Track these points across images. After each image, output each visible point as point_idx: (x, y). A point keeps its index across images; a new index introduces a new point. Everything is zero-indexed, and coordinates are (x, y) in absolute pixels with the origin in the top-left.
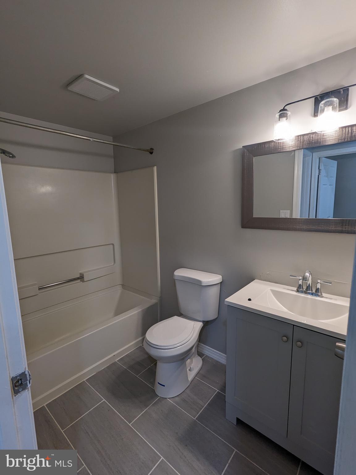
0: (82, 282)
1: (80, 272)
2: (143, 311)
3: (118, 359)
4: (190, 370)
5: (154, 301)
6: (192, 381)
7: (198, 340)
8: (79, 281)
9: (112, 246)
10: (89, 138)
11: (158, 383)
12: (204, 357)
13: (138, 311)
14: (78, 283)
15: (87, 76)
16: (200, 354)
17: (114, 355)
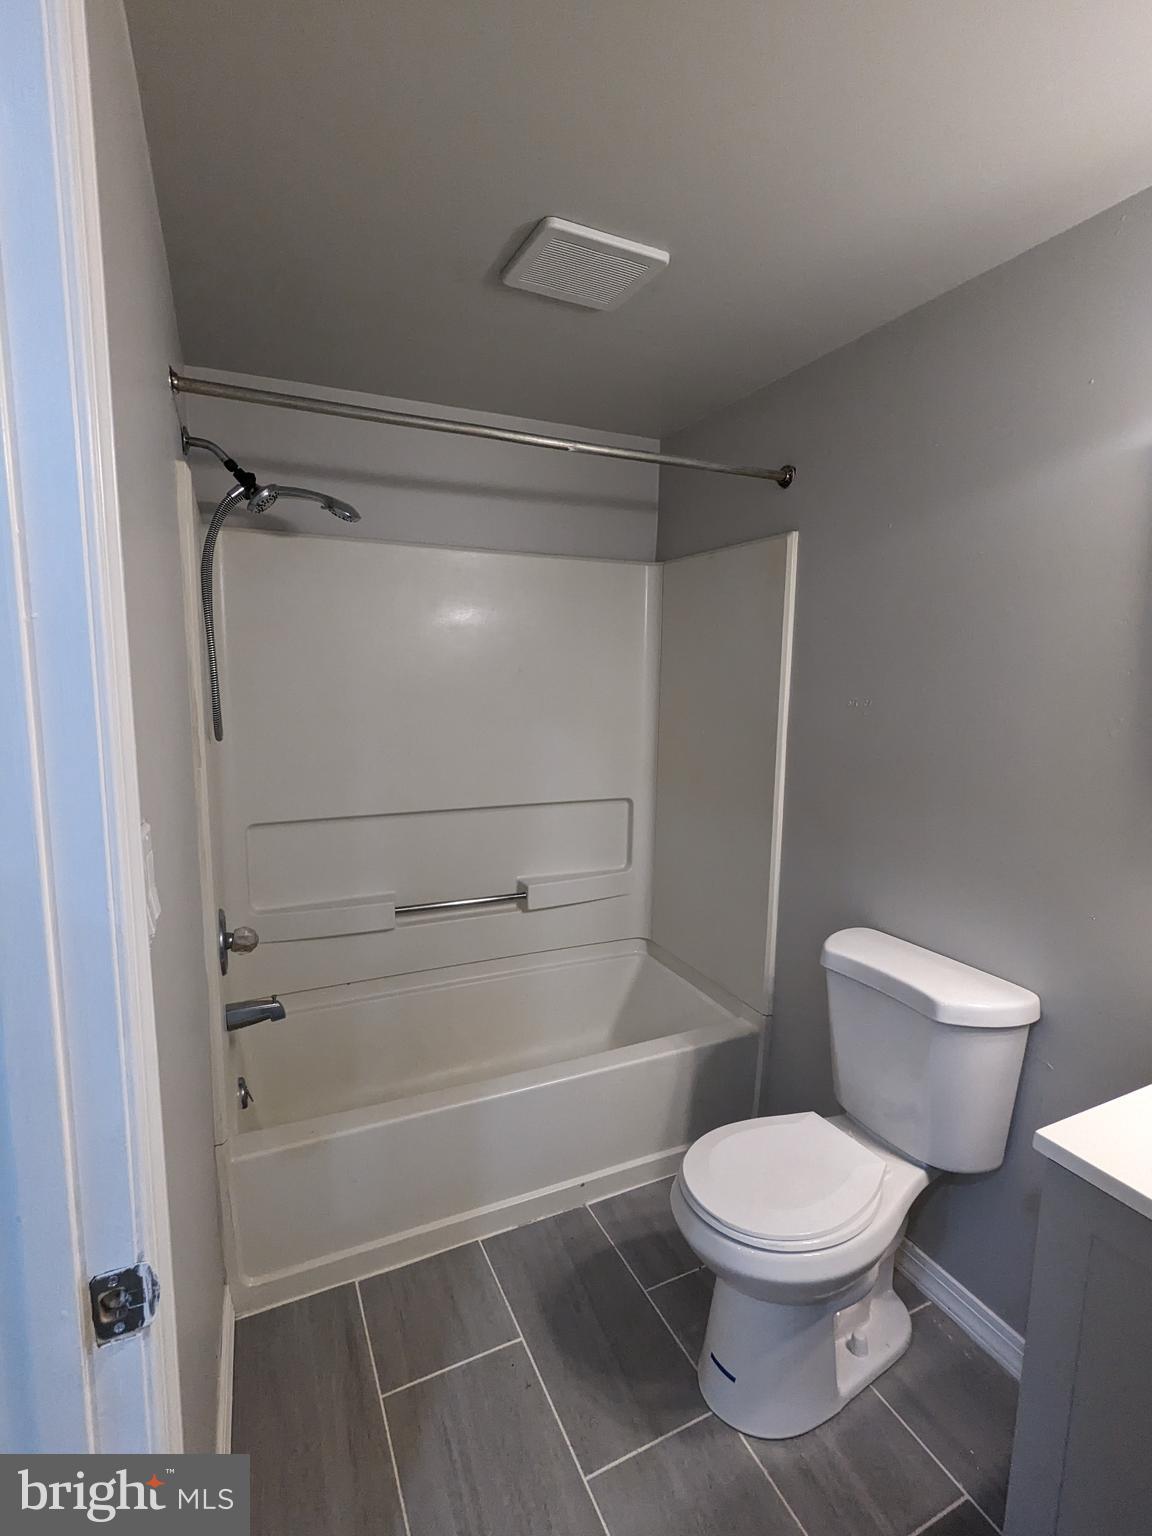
0: (519, 912)
1: (519, 877)
2: (698, 1052)
3: (595, 1201)
4: (851, 1346)
5: (745, 1024)
6: (853, 1399)
7: (904, 1229)
8: (513, 905)
9: (626, 805)
10: (561, 444)
11: (712, 1356)
12: (922, 1307)
13: (680, 1051)
14: (511, 913)
15: (557, 223)
16: (908, 1292)
17: (583, 1185)
